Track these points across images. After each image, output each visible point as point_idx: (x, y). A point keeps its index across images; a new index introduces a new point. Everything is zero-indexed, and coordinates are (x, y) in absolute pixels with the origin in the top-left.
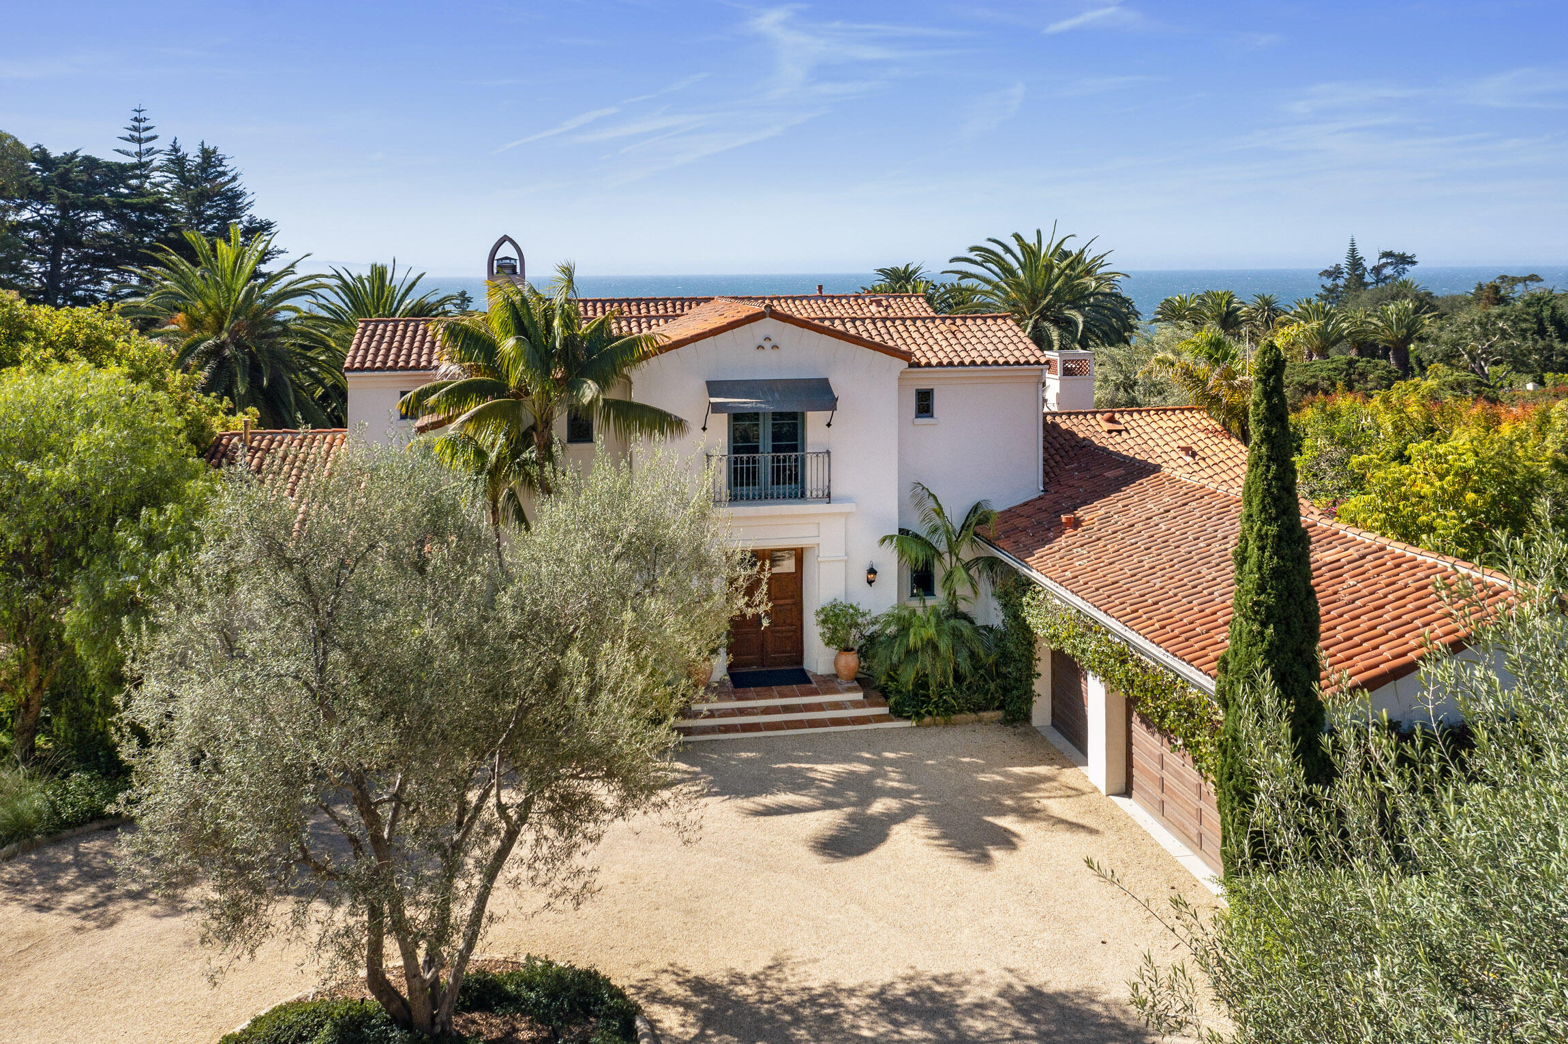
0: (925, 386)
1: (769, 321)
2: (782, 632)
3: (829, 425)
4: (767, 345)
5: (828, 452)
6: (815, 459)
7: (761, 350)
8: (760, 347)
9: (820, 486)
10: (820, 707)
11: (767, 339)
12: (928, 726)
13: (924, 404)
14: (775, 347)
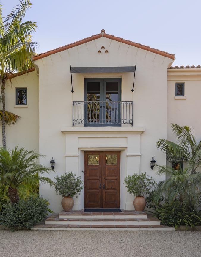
0: (180, 81)
1: (103, 38)
2: (110, 192)
3: (133, 90)
4: (103, 51)
5: (132, 102)
6: (125, 105)
7: (100, 54)
8: (99, 51)
9: (128, 118)
10: (136, 220)
11: (103, 47)
12: (183, 230)
13: (180, 90)
14: (107, 51)
